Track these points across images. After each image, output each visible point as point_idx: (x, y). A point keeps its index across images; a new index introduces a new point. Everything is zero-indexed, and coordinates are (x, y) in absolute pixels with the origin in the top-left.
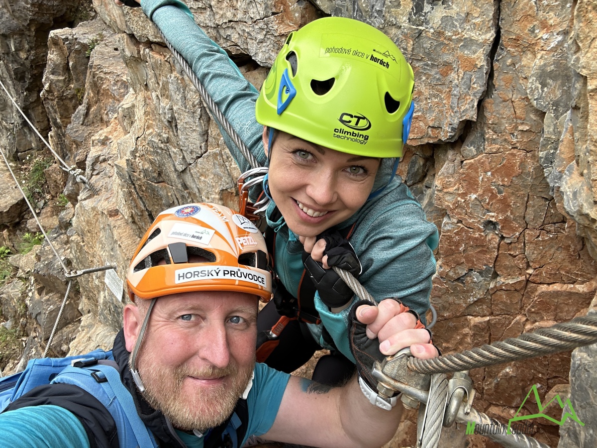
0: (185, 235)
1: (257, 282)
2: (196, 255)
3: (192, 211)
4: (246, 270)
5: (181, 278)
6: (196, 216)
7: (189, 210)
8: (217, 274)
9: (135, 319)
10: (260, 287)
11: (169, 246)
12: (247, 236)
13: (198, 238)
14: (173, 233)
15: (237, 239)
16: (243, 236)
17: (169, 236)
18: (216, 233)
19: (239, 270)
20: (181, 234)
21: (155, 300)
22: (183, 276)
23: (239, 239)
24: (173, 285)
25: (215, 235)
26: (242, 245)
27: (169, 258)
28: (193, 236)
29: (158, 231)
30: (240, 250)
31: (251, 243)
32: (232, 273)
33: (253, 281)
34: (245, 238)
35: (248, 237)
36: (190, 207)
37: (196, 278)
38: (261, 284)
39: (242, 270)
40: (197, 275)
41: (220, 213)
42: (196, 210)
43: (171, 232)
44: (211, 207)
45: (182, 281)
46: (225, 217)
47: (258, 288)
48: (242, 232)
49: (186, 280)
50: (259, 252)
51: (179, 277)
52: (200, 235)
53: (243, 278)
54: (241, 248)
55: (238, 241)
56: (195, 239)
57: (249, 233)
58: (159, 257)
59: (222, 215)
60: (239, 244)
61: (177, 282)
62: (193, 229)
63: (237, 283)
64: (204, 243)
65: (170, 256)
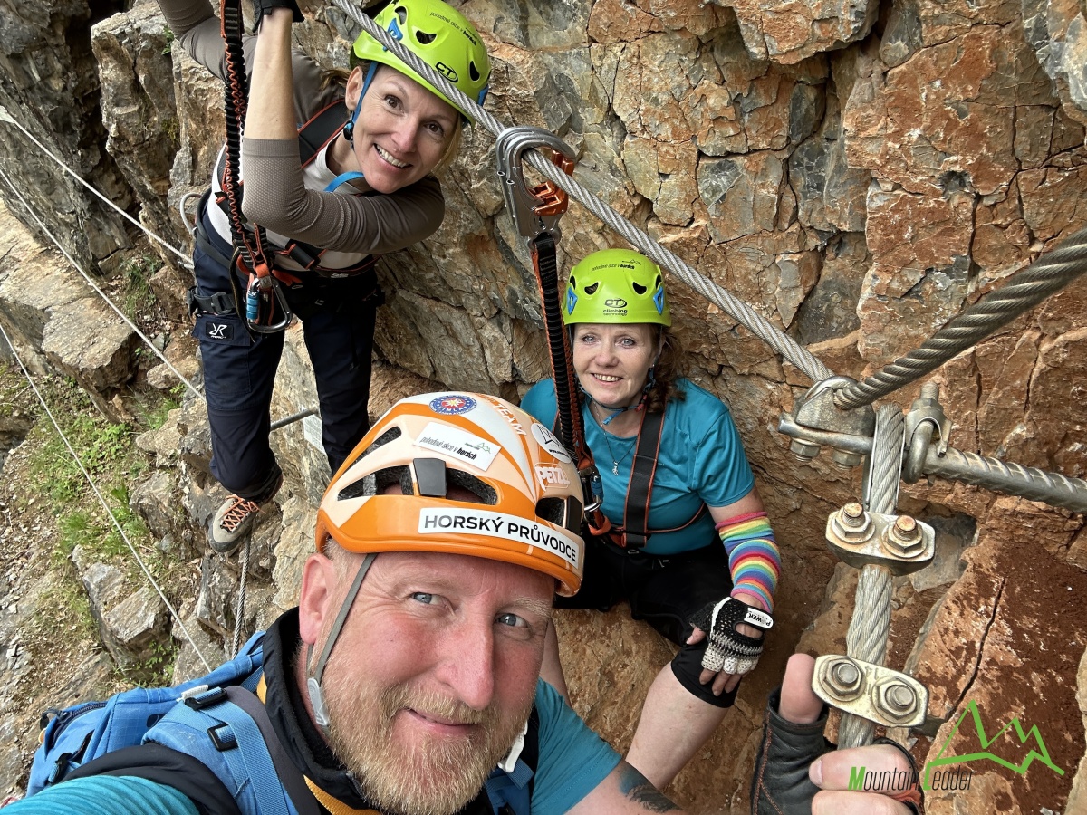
0: (446, 446)
1: (563, 556)
2: (460, 486)
3: (460, 405)
4: (546, 529)
5: (431, 525)
6: (467, 415)
7: (455, 403)
8: (497, 527)
9: (323, 583)
10: (568, 567)
11: (415, 461)
12: (554, 466)
13: (469, 455)
14: (425, 440)
15: (537, 469)
16: (548, 466)
17: (417, 442)
18: (503, 451)
19: (536, 527)
20: (438, 443)
21: (373, 556)
22: (434, 522)
23: (540, 469)
24: (414, 534)
25: (500, 455)
26: (545, 481)
27: (411, 483)
28: (461, 452)
29: (395, 432)
30: (541, 490)
31: (560, 481)
32: (524, 531)
33: (557, 552)
34: (551, 469)
35: (556, 469)
36: (458, 397)
37: (458, 529)
38: (570, 560)
39: (542, 528)
40: (461, 524)
41: (511, 416)
42: (469, 404)
43: (421, 438)
44: (496, 403)
45: (431, 529)
46: (519, 426)
47: (564, 568)
48: (546, 459)
49: (439, 530)
50: (572, 499)
51: (427, 522)
52: (474, 451)
53: (541, 544)
54: (543, 487)
55: (539, 474)
56: (463, 457)
57: (557, 461)
58: (390, 480)
59: (515, 421)
60: (540, 478)
61: (422, 530)
62: (460, 437)
63: (530, 551)
64: (479, 467)
65: (414, 480)
